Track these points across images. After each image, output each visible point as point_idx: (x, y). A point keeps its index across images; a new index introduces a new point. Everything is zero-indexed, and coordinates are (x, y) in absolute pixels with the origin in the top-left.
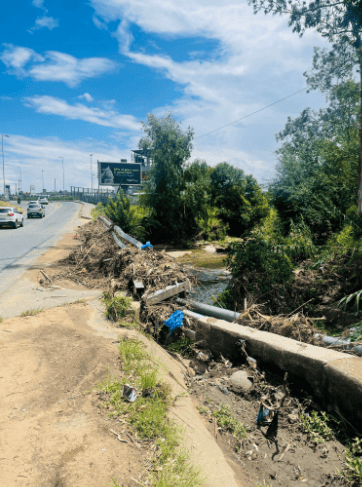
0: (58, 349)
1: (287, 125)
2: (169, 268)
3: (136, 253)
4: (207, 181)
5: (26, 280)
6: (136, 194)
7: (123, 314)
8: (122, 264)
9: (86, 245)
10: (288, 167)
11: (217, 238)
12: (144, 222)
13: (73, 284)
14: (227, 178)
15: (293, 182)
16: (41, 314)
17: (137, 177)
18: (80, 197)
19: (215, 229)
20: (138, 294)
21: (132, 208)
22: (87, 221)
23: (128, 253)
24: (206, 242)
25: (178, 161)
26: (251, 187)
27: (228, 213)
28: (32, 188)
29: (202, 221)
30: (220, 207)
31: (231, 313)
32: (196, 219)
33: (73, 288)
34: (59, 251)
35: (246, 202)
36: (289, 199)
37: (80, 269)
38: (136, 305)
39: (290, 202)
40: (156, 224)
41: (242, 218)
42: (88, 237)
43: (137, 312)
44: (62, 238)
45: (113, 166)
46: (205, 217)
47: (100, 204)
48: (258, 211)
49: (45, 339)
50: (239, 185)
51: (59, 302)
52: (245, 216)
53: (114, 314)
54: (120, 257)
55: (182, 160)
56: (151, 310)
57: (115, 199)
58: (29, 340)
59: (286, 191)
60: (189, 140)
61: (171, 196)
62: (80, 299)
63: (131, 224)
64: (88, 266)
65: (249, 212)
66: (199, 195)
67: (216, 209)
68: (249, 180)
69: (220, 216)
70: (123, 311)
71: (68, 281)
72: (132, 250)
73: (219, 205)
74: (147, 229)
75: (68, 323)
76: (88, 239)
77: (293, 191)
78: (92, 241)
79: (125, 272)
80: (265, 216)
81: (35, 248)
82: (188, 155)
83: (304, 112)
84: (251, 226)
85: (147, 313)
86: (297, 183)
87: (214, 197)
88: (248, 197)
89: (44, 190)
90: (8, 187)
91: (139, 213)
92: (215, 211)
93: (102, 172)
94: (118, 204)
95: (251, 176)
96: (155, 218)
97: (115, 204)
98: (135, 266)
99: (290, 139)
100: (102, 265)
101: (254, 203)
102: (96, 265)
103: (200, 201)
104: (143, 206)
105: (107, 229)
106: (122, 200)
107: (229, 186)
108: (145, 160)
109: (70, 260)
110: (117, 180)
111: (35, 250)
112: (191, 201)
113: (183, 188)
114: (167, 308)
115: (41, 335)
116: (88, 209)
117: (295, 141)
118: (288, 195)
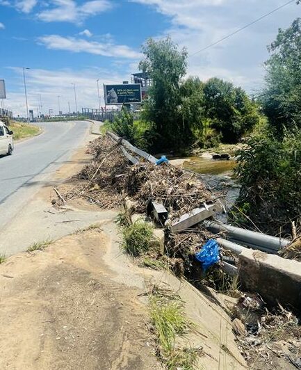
0: (68, 310)
1: (278, 36)
2: (192, 186)
3: (152, 169)
4: (201, 95)
5: (40, 199)
6: (137, 110)
7: (146, 246)
8: (136, 181)
9: (97, 158)
10: (276, 77)
11: (212, 146)
12: (146, 134)
13: (86, 204)
14: (218, 92)
15: (283, 90)
16: (50, 247)
17: (137, 96)
18: (90, 116)
19: (209, 137)
20: (160, 221)
21: (135, 123)
22: (97, 137)
23: (142, 169)
24: (202, 150)
25: (175, 79)
26: (240, 99)
27: (221, 122)
28: (50, 111)
29: (198, 131)
30: (212, 118)
31: (275, 240)
32: (192, 130)
33: (86, 209)
34: (72, 166)
35: (237, 112)
36: (280, 106)
37: (92, 186)
38: (159, 234)
39: (281, 110)
40: (157, 136)
41: (233, 127)
42: (99, 151)
43: (162, 244)
44: (75, 153)
45: (116, 87)
46: (201, 127)
47: (107, 121)
48: (247, 119)
49: (53, 290)
50: (229, 97)
51: (71, 228)
52: (236, 124)
53: (134, 246)
54: (134, 173)
55: (178, 77)
56: (179, 240)
57: (120, 116)
58: (34, 292)
59: (277, 99)
60: (184, 59)
61: (169, 110)
62: (94, 224)
63: (135, 137)
64: (100, 182)
65: (239, 120)
66: (194, 108)
67: (209, 120)
68: (238, 91)
69: (213, 126)
70: (146, 244)
71: (80, 200)
72: (145, 165)
73: (211, 116)
74: (149, 141)
75: (81, 261)
76: (98, 153)
77: (284, 99)
78: (102, 155)
79: (142, 191)
80: (254, 124)
81: (52, 163)
82: (183, 73)
83: (295, 22)
84: (242, 133)
85: (173, 244)
86: (287, 91)
87: (207, 109)
88: (237, 108)
89: (61, 112)
90: (31, 111)
91: (141, 127)
92: (208, 122)
93: (108, 93)
94: (123, 120)
95: (240, 88)
96: (156, 131)
97: (120, 120)
98: (151, 184)
99: (278, 50)
100: (114, 180)
101: (243, 113)
102: (107, 179)
103: (195, 114)
104: (144, 121)
105: (116, 143)
106: (126, 117)
107: (221, 98)
108: (144, 82)
109: (83, 176)
110: (120, 100)
111: (52, 165)
112: (187, 113)
113: (180, 102)
114: (197, 238)
115: (48, 283)
116: (97, 126)
117: (283, 52)
118: (278, 102)
